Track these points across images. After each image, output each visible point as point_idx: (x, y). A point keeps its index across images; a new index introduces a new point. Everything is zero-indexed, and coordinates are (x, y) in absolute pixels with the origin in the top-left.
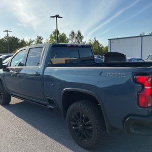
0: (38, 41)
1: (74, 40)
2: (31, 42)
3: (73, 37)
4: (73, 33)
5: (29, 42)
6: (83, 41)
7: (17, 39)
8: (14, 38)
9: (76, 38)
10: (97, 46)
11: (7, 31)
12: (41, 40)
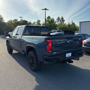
0: (38, 23)
1: (59, 22)
2: (34, 23)
3: (59, 20)
4: (59, 18)
5: (33, 23)
6: (65, 23)
7: (27, 21)
8: (25, 21)
9: (61, 21)
10: (73, 26)
11: (21, 17)
12: (40, 22)
